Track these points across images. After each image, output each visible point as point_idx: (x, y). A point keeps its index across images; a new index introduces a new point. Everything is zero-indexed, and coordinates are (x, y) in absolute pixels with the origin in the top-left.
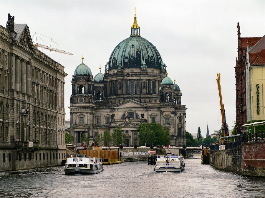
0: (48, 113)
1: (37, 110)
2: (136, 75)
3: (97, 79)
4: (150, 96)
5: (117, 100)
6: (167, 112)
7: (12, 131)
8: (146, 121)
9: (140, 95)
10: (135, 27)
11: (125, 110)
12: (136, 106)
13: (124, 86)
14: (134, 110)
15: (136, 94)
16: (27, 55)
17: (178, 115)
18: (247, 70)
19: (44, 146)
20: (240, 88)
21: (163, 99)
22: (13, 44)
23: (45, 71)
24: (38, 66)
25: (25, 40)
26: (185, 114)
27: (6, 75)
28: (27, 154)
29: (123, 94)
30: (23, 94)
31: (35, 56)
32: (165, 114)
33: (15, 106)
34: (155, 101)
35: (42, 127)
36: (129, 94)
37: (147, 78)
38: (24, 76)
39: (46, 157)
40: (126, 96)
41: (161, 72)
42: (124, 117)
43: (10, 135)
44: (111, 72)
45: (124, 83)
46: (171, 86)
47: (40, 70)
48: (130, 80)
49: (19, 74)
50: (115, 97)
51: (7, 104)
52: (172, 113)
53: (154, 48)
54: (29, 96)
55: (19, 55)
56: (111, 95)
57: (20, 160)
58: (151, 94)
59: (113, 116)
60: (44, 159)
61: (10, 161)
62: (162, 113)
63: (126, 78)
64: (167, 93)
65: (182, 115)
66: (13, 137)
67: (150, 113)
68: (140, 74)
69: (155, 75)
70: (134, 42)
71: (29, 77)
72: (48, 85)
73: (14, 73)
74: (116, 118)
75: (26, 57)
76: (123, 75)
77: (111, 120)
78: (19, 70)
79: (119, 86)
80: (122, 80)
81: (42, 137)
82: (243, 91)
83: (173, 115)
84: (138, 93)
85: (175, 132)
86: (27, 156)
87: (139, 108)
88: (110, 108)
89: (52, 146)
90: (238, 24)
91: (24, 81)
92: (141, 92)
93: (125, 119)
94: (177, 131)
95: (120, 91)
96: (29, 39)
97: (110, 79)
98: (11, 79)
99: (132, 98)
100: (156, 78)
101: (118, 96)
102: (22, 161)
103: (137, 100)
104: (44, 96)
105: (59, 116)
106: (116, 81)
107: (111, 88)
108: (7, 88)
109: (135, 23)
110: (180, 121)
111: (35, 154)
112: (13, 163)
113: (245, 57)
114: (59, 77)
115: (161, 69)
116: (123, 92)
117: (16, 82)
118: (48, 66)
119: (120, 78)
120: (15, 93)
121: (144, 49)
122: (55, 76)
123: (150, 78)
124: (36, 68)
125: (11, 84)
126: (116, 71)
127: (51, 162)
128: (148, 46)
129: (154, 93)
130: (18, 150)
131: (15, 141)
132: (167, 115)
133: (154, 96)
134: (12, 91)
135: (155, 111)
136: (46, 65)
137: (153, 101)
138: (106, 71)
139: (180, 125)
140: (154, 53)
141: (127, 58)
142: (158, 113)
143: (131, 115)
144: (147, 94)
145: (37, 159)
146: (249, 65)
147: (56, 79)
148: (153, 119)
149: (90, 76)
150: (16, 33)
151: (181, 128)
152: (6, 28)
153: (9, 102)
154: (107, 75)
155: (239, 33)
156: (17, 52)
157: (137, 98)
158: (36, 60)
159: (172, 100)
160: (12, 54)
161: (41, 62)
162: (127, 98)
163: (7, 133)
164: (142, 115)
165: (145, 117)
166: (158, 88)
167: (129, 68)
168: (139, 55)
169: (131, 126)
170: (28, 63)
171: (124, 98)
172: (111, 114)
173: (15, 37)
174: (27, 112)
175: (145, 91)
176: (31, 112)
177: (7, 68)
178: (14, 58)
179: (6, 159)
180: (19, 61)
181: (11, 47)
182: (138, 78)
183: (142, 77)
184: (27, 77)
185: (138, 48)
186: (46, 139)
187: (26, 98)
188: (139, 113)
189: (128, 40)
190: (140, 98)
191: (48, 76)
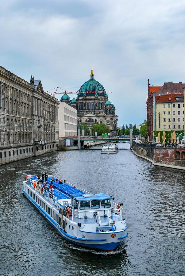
0: (51, 124)
1: (45, 123)
2: (92, 100)
3: (72, 102)
4: (100, 110)
5: (83, 113)
6: (108, 118)
7: (34, 136)
8: (98, 123)
9: (95, 110)
10: (92, 75)
11: (87, 117)
12: (93, 115)
13: (87, 105)
14: (91, 117)
15: (92, 109)
16: (40, 96)
17: (114, 120)
18: (154, 105)
19: (49, 141)
20: (149, 113)
21: (106, 112)
22: (33, 91)
23: (49, 103)
24: (46, 101)
25: (40, 88)
26: (117, 119)
27: (30, 107)
28: (41, 147)
29: (86, 109)
30: (39, 116)
31: (44, 96)
32: (107, 119)
33: (35, 123)
34: (102, 113)
35: (48, 132)
36: (89, 109)
37: (98, 101)
38: (39, 107)
39: (50, 147)
40: (87, 110)
41: (105, 98)
42: (86, 121)
43: (32, 138)
44: (80, 98)
45: (86, 104)
46: (110, 106)
47: (46, 103)
48: (89, 102)
49: (37, 106)
50: (82, 111)
51: (31, 122)
52: (111, 119)
53: (102, 86)
54: (41, 117)
55: (37, 96)
56: (80, 110)
57: (38, 151)
58: (100, 109)
59: (81, 121)
60: (49, 148)
61: (33, 151)
62: (106, 119)
63: (87, 101)
64: (108, 109)
65: (116, 120)
66: (34, 139)
67: (100, 119)
68: (95, 99)
69: (102, 100)
70: (91, 83)
71: (41, 107)
72: (50, 110)
73: (34, 106)
74: (82, 122)
75: (40, 97)
76: (86, 100)
77: (80, 122)
78: (37, 104)
79: (84, 105)
80: (86, 102)
81: (48, 137)
82: (151, 114)
83: (111, 120)
84: (94, 109)
85: (112, 128)
86: (41, 148)
87: (94, 116)
88: (80, 117)
89: (53, 141)
90: (148, 80)
91: (39, 109)
92: (95, 108)
93: (87, 122)
94: (113, 128)
95: (84, 108)
96: (41, 88)
97: (79, 102)
98: (33, 109)
99: (91, 112)
100: (102, 101)
101: (83, 110)
102: (39, 151)
103: (93, 112)
104: (49, 116)
105: (56, 125)
106: (82, 103)
107: (80, 106)
108: (31, 114)
109: (92, 73)
110: (115, 123)
111: (44, 146)
112: (34, 152)
113: (152, 97)
114: (56, 105)
115: (105, 97)
116: (86, 108)
117: (35, 111)
118: (50, 100)
119: (84, 101)
120: (35, 116)
121: (97, 87)
122: (54, 105)
123: (99, 101)
124: (45, 102)
125: (33, 112)
126: (82, 98)
127: (52, 149)
128: (99, 85)
129: (102, 109)
130: (37, 145)
131: (35, 141)
132: (108, 120)
133: (101, 110)
134: (33, 115)
135: (102, 118)
136: (49, 100)
137: (101, 113)
138: (77, 97)
139: (115, 125)
140: (102, 88)
141: (88, 91)
142: (104, 119)
143: (90, 120)
144: (98, 109)
145: (45, 149)
146: (155, 102)
147: (54, 106)
148: (101, 122)
149: (69, 100)
150: (35, 86)
151: (115, 127)
152: (30, 83)
153: (32, 121)
154: (77, 100)
155: (149, 84)
156: (36, 95)
157: (93, 111)
158: (45, 98)
159: (111, 112)
160: (33, 97)
161: (47, 99)
162: (88, 111)
163: (31, 137)
164: (96, 120)
165: (97, 121)
166: (104, 107)
167: (89, 96)
168: (94, 89)
169: (90, 125)
170: (41, 100)
171: (86, 111)
172: (80, 119)
173: (35, 87)
174: (41, 126)
175: (97, 108)
176: (43, 125)
177: (30, 104)
178: (34, 98)
179: (31, 151)
180: (36, 100)
181: (33, 93)
182: (93, 101)
183: (96, 101)
184: (40, 108)
185: (93, 86)
186: (50, 138)
187: (40, 118)
188: (94, 119)
189: (88, 82)
190: (94, 111)
191: (50, 105)
